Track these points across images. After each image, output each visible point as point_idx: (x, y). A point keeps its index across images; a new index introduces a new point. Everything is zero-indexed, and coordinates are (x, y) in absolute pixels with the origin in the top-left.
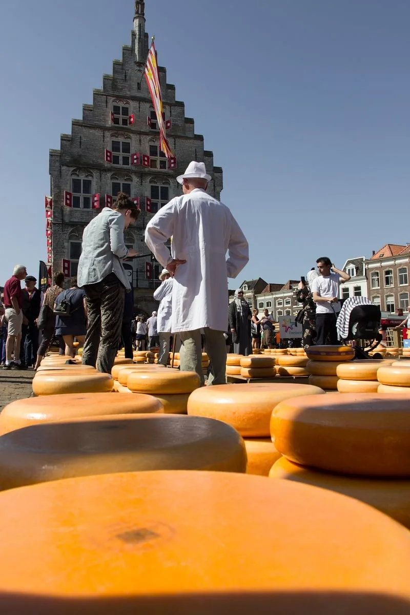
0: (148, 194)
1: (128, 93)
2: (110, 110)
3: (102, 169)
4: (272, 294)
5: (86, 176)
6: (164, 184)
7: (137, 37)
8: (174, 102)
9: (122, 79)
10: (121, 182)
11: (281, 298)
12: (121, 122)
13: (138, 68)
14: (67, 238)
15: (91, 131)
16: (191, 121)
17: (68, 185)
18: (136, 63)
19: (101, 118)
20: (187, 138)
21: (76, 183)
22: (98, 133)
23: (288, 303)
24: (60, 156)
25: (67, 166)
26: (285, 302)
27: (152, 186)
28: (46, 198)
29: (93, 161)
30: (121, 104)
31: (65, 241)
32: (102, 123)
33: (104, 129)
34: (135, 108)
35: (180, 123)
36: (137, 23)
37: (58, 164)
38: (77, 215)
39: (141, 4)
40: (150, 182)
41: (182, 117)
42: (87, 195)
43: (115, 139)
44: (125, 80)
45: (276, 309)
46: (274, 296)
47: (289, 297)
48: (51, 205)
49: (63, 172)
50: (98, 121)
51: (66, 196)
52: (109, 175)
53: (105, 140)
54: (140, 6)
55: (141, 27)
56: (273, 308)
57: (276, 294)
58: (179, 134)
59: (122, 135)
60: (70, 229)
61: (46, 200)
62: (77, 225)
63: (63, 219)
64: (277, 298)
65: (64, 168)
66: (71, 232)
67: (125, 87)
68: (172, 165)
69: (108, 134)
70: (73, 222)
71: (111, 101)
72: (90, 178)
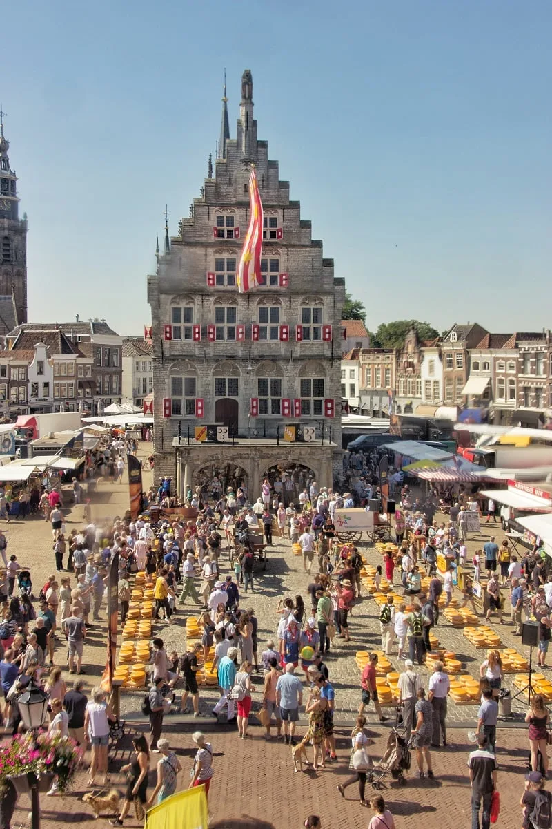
0: (255, 317)
1: (234, 199)
2: (213, 222)
3: (204, 294)
4: (491, 352)
5: (188, 303)
6: (274, 304)
7: (244, 129)
8: (288, 204)
9: (226, 184)
10: (226, 306)
11: (503, 359)
12: (225, 234)
13: (245, 167)
14: (168, 373)
15: (191, 250)
16: (307, 225)
17: (168, 316)
18: (242, 161)
19: (203, 233)
20: (303, 246)
21: (176, 312)
22: (199, 251)
23: (511, 367)
24: (158, 283)
25: (166, 294)
26: (508, 366)
27: (260, 308)
28: (145, 327)
29: (195, 285)
30: (225, 214)
31: (165, 377)
32: (204, 239)
33: (205, 245)
34: (240, 217)
35: (294, 229)
36: (244, 110)
37: (156, 293)
38: (178, 347)
39: (248, 84)
40: (259, 304)
41: (296, 222)
42: (188, 325)
43: (218, 256)
44: (230, 184)
45: (496, 374)
46: (493, 356)
47: (514, 359)
48: (150, 334)
49: (162, 301)
50: (199, 237)
51: (166, 329)
52: (212, 299)
53: (208, 259)
54: (247, 87)
55: (247, 115)
56: (492, 373)
57: (496, 352)
58: (293, 242)
59: (228, 250)
60: (171, 364)
61: (146, 330)
62: (178, 359)
63: (162, 354)
64: (498, 359)
65: (163, 297)
66: (172, 367)
67: (230, 192)
68: (284, 282)
69: (210, 251)
70: (173, 355)
71: (214, 211)
72: (191, 305)
